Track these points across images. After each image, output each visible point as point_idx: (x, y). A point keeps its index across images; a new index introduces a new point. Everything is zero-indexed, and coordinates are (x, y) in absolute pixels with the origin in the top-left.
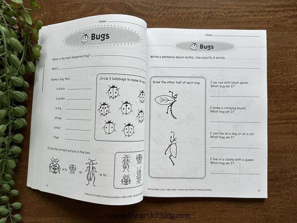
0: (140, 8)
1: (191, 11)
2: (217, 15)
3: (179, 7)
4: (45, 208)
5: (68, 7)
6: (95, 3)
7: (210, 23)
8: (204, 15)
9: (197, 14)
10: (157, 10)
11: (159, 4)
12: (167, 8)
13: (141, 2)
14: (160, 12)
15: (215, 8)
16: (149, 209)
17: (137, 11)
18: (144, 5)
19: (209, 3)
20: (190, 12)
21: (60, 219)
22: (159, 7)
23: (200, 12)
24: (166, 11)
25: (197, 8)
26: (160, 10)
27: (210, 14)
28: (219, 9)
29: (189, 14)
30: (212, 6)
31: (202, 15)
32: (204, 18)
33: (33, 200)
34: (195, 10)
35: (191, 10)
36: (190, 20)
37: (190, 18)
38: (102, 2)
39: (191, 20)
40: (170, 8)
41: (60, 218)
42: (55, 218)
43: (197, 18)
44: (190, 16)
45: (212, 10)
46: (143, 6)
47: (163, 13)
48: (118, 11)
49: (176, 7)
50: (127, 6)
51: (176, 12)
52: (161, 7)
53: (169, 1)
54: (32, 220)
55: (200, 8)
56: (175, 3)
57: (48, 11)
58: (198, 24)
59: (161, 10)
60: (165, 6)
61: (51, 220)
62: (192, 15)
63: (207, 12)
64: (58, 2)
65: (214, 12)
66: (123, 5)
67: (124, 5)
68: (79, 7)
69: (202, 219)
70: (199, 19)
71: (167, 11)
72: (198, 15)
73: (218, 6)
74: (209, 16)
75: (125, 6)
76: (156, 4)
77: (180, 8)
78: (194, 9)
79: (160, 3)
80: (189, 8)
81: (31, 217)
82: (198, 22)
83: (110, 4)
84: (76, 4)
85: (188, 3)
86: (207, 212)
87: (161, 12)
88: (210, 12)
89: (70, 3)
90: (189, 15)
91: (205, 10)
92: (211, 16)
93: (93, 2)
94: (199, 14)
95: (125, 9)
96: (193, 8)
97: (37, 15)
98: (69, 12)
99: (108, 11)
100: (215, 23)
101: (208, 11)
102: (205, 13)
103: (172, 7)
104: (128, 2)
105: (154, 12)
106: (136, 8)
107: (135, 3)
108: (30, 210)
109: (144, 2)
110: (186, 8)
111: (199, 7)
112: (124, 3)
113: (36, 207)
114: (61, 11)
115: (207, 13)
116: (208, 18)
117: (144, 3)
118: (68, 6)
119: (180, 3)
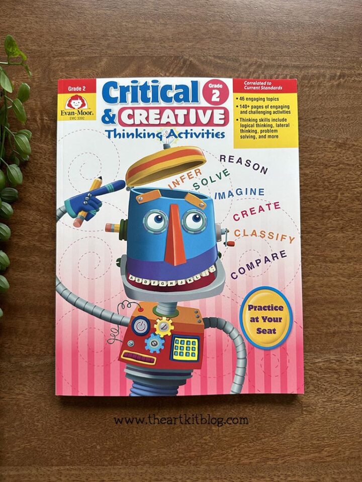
0: (213, 67)
1: (308, 73)
2: (354, 81)
3: (284, 66)
4: (38, 450)
5: (74, 63)
6: (127, 55)
7: (342, 95)
8: (330, 80)
9: (318, 78)
10: (245, 71)
11: (248, 59)
12: (263, 67)
13: (214, 56)
14: (250, 74)
15: (350, 69)
16: (237, 444)
17: (207, 72)
18: (219, 61)
19: (339, 59)
20: (306, 76)
21: (68, 470)
22: (247, 65)
23: (324, 76)
24: (260, 72)
25: (318, 67)
26: (250, 70)
27: (341, 79)
28: (359, 69)
29: (304, 78)
30: (345, 64)
31: (326, 80)
32: (332, 86)
33: (13, 433)
34: (315, 72)
35: (307, 71)
36: (305, 89)
37: (306, 86)
38: (140, 55)
39: (307, 89)
40: (267, 67)
41: (68, 467)
42: (57, 468)
43: (319, 86)
44: (306, 82)
45: (346, 72)
46: (217, 63)
47: (255, 76)
48: (170, 71)
49: (279, 66)
50: (188, 63)
51: (279, 75)
52: (251, 65)
53: (265, 55)
54: (11, 473)
55: (323, 67)
56: (277, 58)
57: (36, 71)
58: (320, 97)
59: (252, 70)
60: (258, 63)
61: (49, 470)
62: (310, 80)
63: (336, 75)
64: (54, 54)
65: (350, 76)
66: (180, 61)
67: (182, 60)
68: (95, 63)
69: (334, 458)
70: (323, 87)
71: (263, 73)
72: (320, 81)
73: (355, 64)
74: (340, 82)
75: (185, 62)
76: (242, 60)
77: (287, 66)
78: (312, 69)
79: (250, 57)
80: (303, 67)
81: (11, 467)
82: (321, 93)
83: (154, 58)
84: (90, 57)
85: (301, 59)
86: (344, 444)
87: (252, 74)
88: (342, 76)
89: (78, 55)
90: (304, 80)
91: (333, 71)
92: (345, 82)
93: (124, 55)
94: (321, 79)
95: (185, 69)
96: (311, 67)
97: (14, 78)
98: (78, 74)
99: (152, 71)
100: (352, 96)
101: (338, 74)
102: (333, 77)
103: (273, 66)
104: (190, 56)
105: (239, 75)
106: (205, 67)
107: (202, 58)
108: (8, 453)
109: (220, 55)
110: (297, 67)
111: (321, 67)
112: (182, 57)
113: (19, 447)
114: (61, 72)
115: (337, 78)
116: (338, 85)
117: (220, 58)
118: (75, 61)
119: (286, 57)
